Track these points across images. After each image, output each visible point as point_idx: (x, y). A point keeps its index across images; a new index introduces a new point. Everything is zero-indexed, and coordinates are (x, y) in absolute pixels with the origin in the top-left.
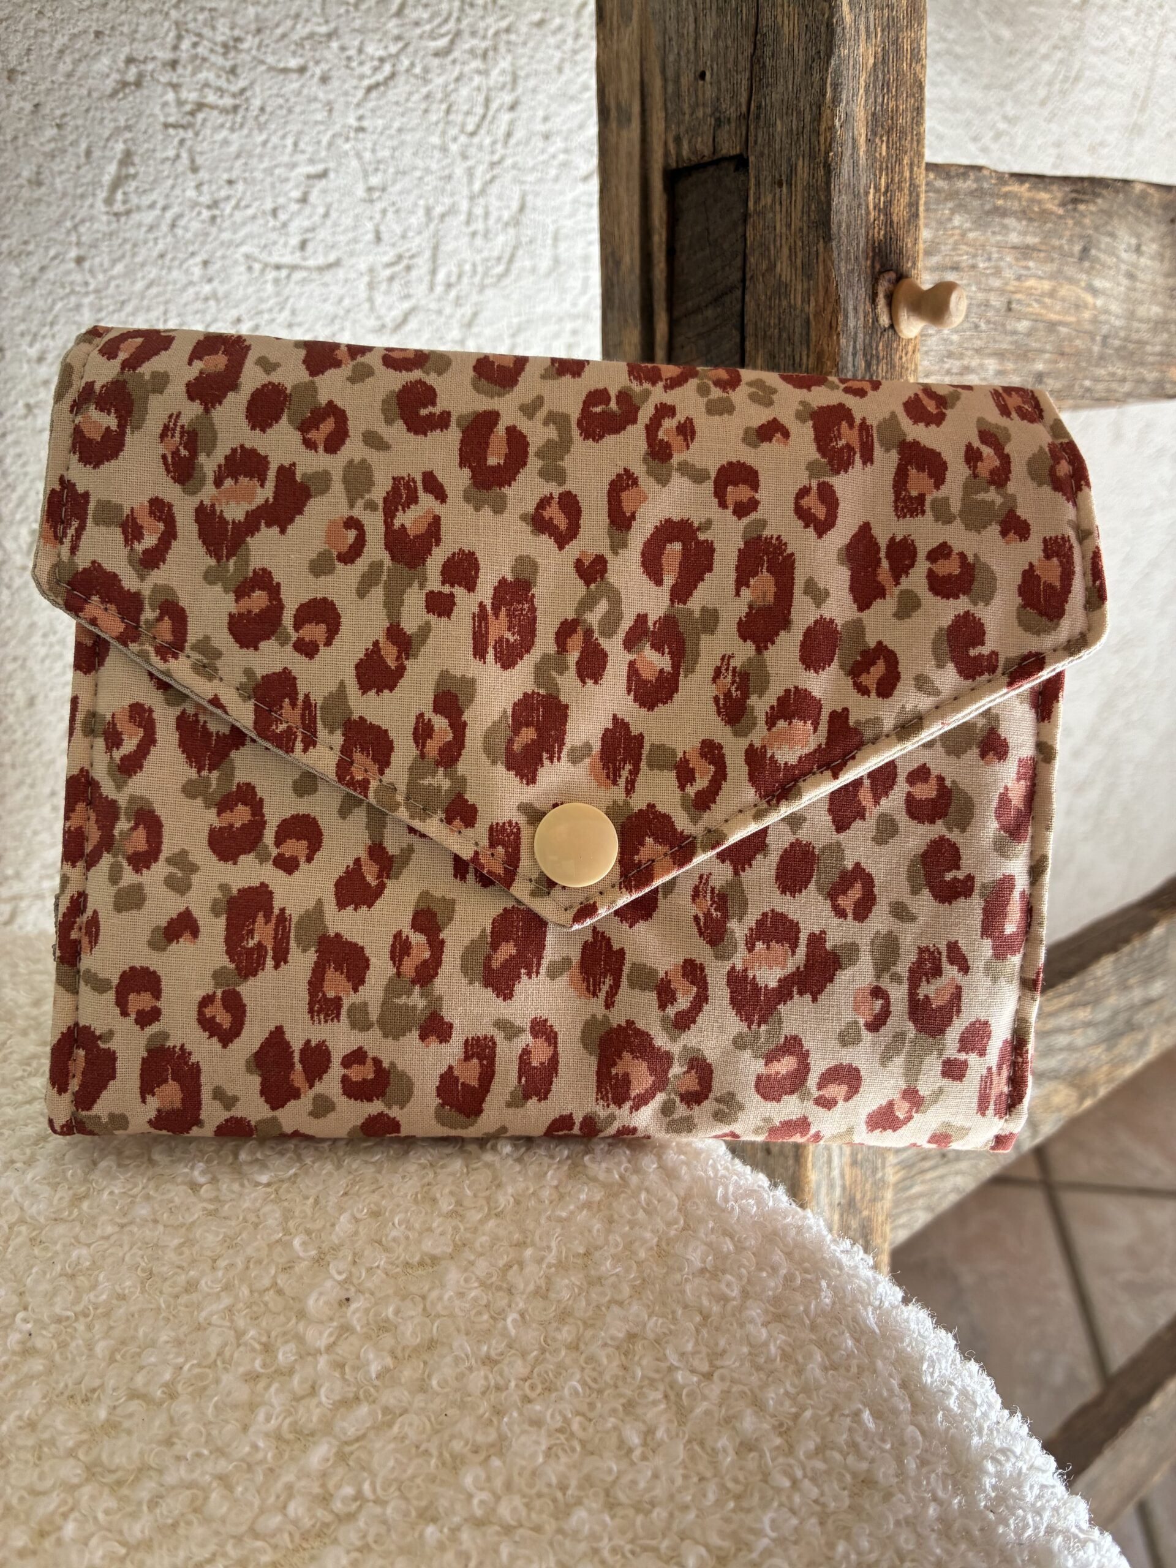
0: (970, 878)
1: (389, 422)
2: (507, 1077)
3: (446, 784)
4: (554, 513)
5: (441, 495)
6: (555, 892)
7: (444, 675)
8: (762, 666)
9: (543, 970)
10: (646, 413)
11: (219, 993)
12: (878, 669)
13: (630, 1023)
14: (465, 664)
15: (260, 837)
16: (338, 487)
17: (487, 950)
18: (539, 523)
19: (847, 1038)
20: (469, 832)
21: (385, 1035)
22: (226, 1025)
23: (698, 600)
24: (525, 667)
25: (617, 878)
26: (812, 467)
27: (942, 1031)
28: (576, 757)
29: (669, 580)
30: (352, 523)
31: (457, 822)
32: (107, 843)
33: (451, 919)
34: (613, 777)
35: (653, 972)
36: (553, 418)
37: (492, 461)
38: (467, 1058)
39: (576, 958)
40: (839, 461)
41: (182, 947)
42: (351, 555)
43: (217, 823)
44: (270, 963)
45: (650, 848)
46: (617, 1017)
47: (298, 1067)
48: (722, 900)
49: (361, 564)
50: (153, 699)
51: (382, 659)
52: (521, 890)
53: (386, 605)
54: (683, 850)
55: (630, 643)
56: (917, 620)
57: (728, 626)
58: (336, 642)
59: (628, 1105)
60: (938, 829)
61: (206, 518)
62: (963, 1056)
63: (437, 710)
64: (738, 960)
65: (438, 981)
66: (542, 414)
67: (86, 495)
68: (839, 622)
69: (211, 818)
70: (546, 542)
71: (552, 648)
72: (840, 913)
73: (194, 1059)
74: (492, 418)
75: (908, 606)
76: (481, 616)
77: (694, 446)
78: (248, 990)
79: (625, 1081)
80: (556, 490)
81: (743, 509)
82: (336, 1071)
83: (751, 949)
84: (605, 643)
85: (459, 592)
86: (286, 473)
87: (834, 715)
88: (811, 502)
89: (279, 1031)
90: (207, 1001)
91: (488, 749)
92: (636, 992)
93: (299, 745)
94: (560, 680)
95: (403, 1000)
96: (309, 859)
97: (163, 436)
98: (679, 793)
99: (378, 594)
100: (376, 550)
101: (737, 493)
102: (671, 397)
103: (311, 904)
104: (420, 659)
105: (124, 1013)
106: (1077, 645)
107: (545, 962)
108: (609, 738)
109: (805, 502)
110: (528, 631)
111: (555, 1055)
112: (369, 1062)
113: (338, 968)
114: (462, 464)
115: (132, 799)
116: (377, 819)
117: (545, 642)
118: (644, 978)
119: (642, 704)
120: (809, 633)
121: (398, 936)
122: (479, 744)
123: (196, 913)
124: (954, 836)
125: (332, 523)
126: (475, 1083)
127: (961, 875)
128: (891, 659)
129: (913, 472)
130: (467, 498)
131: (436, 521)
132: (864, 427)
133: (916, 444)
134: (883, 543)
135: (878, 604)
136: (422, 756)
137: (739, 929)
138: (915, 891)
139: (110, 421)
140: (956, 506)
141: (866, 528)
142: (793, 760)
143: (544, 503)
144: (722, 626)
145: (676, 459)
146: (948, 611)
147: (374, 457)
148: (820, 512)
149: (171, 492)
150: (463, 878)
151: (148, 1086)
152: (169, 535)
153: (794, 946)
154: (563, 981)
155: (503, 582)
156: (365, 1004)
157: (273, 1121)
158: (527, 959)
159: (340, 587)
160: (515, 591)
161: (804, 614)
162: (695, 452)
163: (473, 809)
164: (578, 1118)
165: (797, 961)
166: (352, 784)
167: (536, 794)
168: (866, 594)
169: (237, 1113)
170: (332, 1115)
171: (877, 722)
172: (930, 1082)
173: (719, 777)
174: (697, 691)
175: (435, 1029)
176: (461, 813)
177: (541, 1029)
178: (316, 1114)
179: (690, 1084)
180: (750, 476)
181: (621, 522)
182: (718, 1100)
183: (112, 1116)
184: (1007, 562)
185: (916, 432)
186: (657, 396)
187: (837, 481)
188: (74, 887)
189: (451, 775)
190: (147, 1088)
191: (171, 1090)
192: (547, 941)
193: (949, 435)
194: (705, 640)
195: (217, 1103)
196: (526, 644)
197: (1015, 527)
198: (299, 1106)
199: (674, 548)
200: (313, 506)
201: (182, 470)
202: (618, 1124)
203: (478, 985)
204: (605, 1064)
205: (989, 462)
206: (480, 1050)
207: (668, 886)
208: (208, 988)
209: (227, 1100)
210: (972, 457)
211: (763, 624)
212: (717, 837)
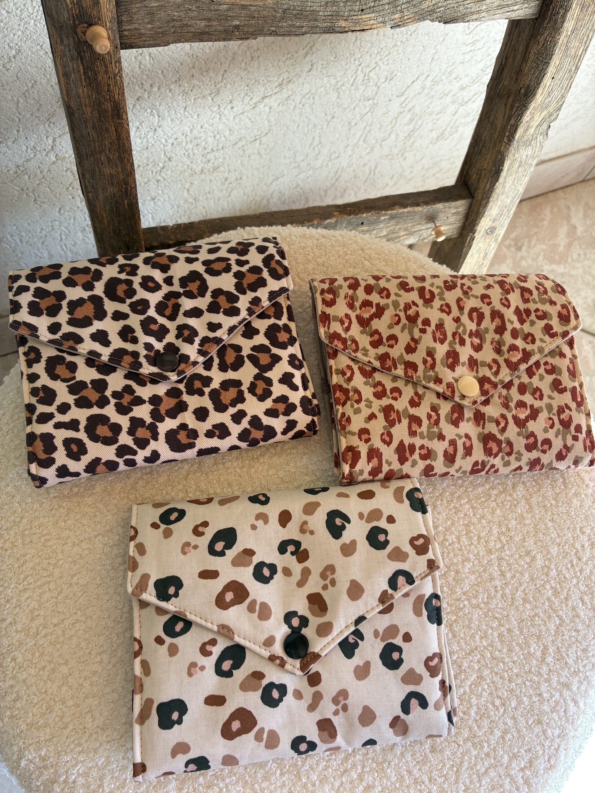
0: (565, 387)
1: (400, 290)
2: (460, 451)
4: (444, 308)
5: (417, 305)
6: (466, 398)
7: (428, 347)
8: (503, 340)
9: (465, 420)
10: (459, 285)
11: (385, 432)
12: (530, 338)
13: (490, 432)
14: (432, 344)
15: (386, 393)
16: (391, 307)
17: (451, 415)
18: (442, 310)
19: (546, 431)
20: (441, 386)
21: (429, 440)
22: (388, 441)
23: (483, 326)
24: (446, 343)
25: (480, 394)
26: (501, 293)
27: (569, 427)
28: (463, 364)
29: (475, 321)
30: (396, 315)
31: (437, 383)
32: (348, 398)
33: (440, 408)
34: (472, 370)
35: (493, 417)
36: (438, 287)
37: (427, 297)
38: (450, 445)
39: (472, 416)
40: (507, 292)
41: (373, 422)
42: (398, 323)
43: (374, 391)
44: (397, 423)
45: (487, 386)
46: (486, 431)
47: (407, 451)
48: (506, 398)
49: (401, 325)
50: (351, 363)
51: (411, 346)
52: (457, 399)
53: (409, 333)
54: (495, 386)
55: (470, 336)
56: (536, 326)
58: (398, 343)
59: (492, 457)
60: (554, 376)
61: (359, 318)
62: (576, 434)
63: (427, 356)
64: (514, 412)
65: (440, 424)
66: (435, 286)
67: (329, 315)
68: (518, 328)
69: (372, 389)
70: (444, 314)
71: (452, 339)
72: (536, 399)
73: (380, 451)
74: (423, 288)
75: (532, 323)
76: (433, 332)
78: (393, 430)
79: (491, 449)
80: (444, 303)
81: (489, 304)
82: (417, 451)
83: (516, 409)
84: (464, 337)
85: (427, 327)
86: (378, 305)
87: (522, 349)
88: (504, 301)
89: (402, 441)
90: (383, 434)
91: (442, 364)
92: (490, 423)
93: (393, 369)
94: (455, 346)
95: (432, 430)
96: (400, 397)
97: (345, 298)
98: (490, 372)
99: (406, 331)
100: (404, 321)
101: (487, 300)
102: (463, 281)
103: (404, 408)
104: (421, 344)
105: (361, 440)
106: (575, 328)
107: (465, 418)
108: (469, 359)
109: (502, 301)
110: (445, 335)
111: (472, 443)
112: (426, 448)
113: (415, 423)
114: (420, 298)
115: (352, 387)
116: (415, 384)
117: (449, 338)
118: (491, 419)
119: (475, 351)
120: (512, 331)
121: (428, 413)
122: (440, 363)
123: (375, 413)
124: (559, 377)
125: (392, 316)
126: (452, 453)
127: (563, 387)
128: (532, 335)
129: (525, 293)
130: (424, 306)
131: (417, 312)
132: (510, 284)
133: (523, 287)
134: (522, 310)
135: (525, 324)
136: (426, 367)
137: (512, 405)
138: (553, 392)
139: (331, 296)
140: (537, 300)
141: (517, 307)
142: (516, 361)
143: (442, 306)
144: (490, 332)
145: (470, 294)
146: (542, 323)
147: (398, 299)
148: (507, 303)
149: (349, 312)
150: (440, 398)
152: (350, 323)
153: (527, 408)
154: (470, 423)
155: (437, 324)
156: (423, 432)
157: (401, 470)
158: (461, 417)
159: (397, 330)
160: (440, 326)
161: (509, 327)
162: (473, 292)
163: (441, 379)
164: (480, 462)
165: (528, 412)
166: (409, 377)
167: (456, 374)
168: (522, 322)
169: (392, 467)
170: (417, 466)
171: (533, 350)
172: (570, 442)
173: (499, 367)
174: (488, 347)
175: (441, 437)
176: (438, 381)
177: (467, 436)
178: (413, 466)
179: (508, 449)
180: (488, 297)
181: (461, 309)
182: (516, 453)
183: (360, 470)
184: (553, 311)
185: (522, 284)
186: (459, 282)
187: (508, 296)
188: (341, 411)
189: (434, 371)
190: (369, 461)
191: (375, 461)
192: (465, 412)
193: (530, 284)
194: (487, 335)
195: (386, 465)
196: (445, 338)
197: (553, 303)
198: (408, 464)
199: (475, 314)
200: (386, 312)
201: (351, 306)
202: (490, 464)
203: (450, 425)
204: (485, 445)
205: (542, 289)
206: (453, 443)
207: (492, 396)
208: (382, 431)
209: (389, 463)
210: (537, 289)
211: (500, 330)
212: (502, 382)
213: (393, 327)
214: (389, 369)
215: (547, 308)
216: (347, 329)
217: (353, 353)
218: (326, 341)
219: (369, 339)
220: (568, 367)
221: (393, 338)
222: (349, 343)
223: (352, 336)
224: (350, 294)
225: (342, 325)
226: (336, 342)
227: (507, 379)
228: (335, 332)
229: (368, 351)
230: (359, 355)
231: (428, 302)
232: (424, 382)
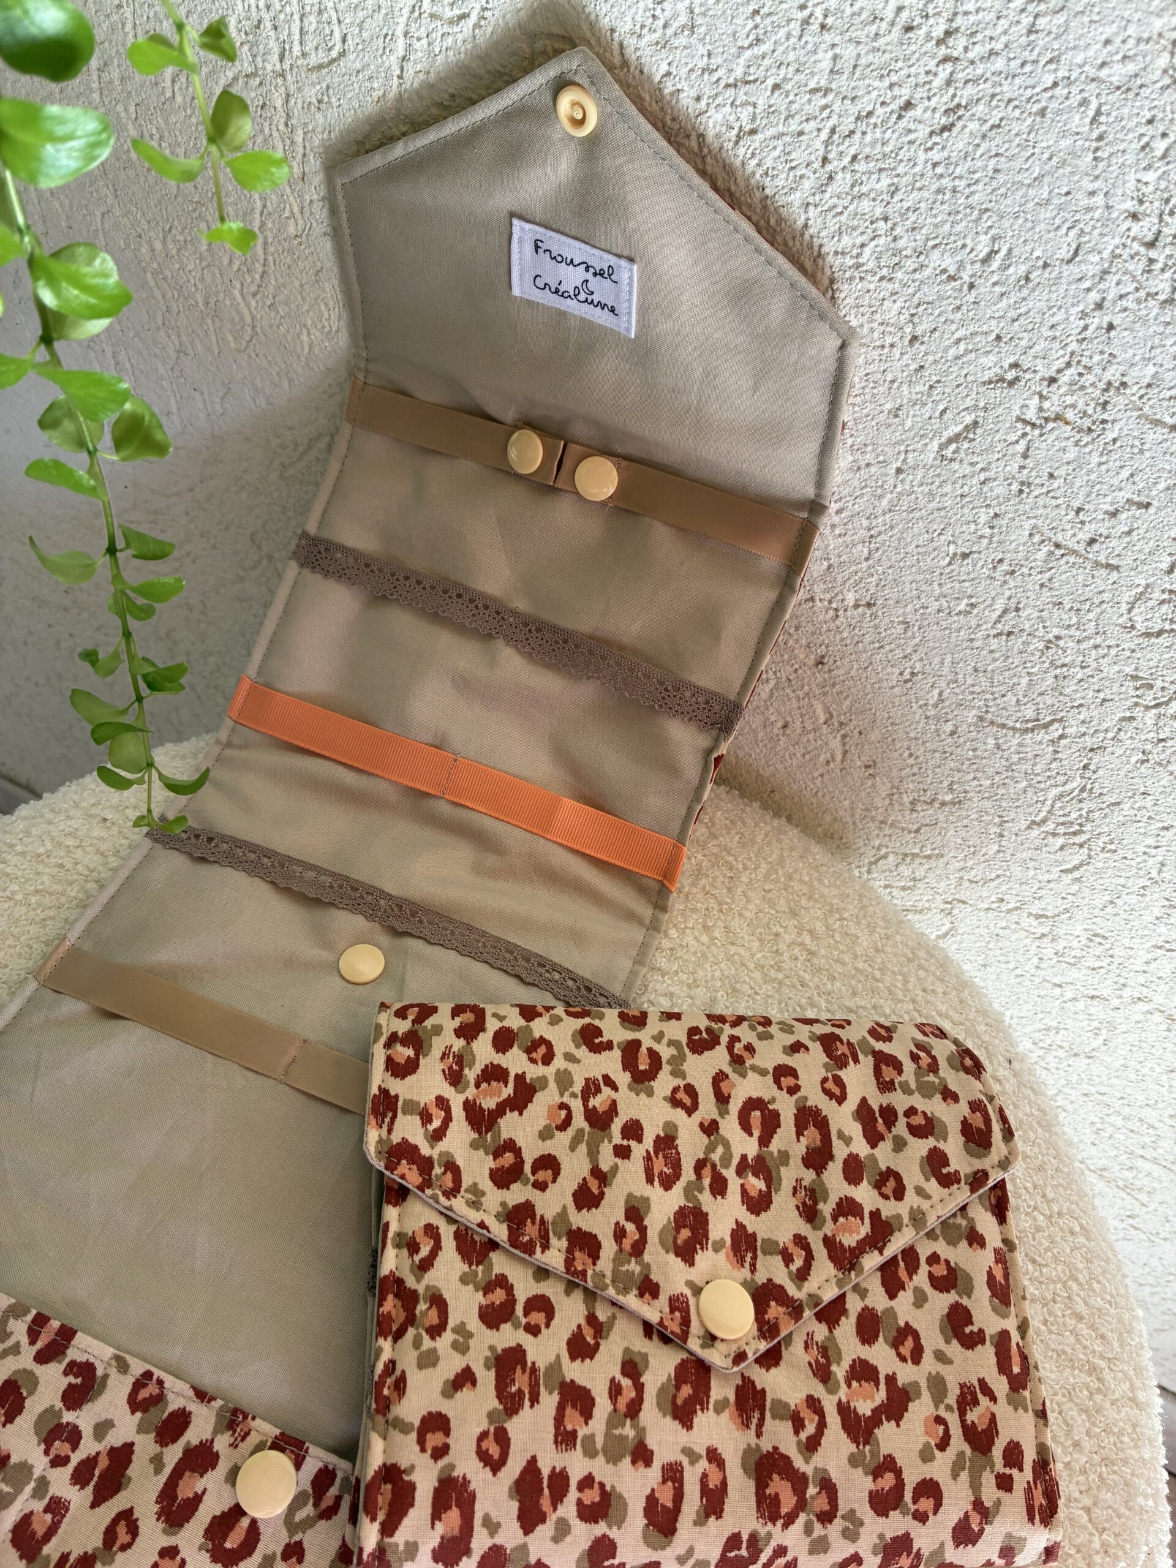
0: (981, 1331)
1: (578, 1047)
2: (692, 1500)
3: (637, 1269)
4: (681, 1095)
5: (615, 1088)
6: (718, 1344)
7: (630, 1196)
8: (822, 1184)
9: (711, 1407)
10: (724, 1039)
11: (492, 1429)
12: (891, 1184)
13: (775, 1448)
14: (641, 1189)
15: (513, 1311)
16: (552, 1085)
17: (673, 1390)
18: (675, 1102)
19: (926, 1455)
20: (655, 1302)
21: (608, 1462)
22: (496, 1456)
23: (775, 1146)
24: (679, 1187)
25: (755, 1333)
26: (825, 1065)
27: (990, 1450)
28: (718, 1247)
29: (756, 1133)
30: (563, 1106)
31: (647, 1296)
32: (411, 1320)
33: (647, 1367)
34: (741, 1262)
35: (786, 1405)
36: (672, 1043)
37: (642, 1067)
38: (664, 1481)
39: (732, 1397)
40: (841, 1063)
41: (465, 1395)
42: (564, 1126)
43: (484, 1302)
44: (527, 1403)
45: (775, 1311)
46: (766, 1446)
47: (546, 1491)
48: (824, 1350)
49: (571, 1131)
50: (438, 1223)
51: (589, 1189)
52: (694, 1344)
53: (589, 1154)
54: (796, 1311)
55: (740, 1171)
56: (908, 1151)
57: (796, 1160)
58: (559, 1180)
59: (780, 1523)
60: (953, 1297)
61: (470, 1107)
62: (1008, 1471)
63: (627, 1218)
64: (843, 1393)
65: (642, 1415)
66: (665, 1041)
67: (397, 1097)
68: (862, 1155)
69: (479, 1298)
70: (680, 1113)
71: (693, 1177)
72: (903, 1359)
73: (472, 1487)
74: (637, 1043)
75: (899, 1145)
76: (648, 1158)
77: (757, 1055)
78: (513, 1426)
79: (776, 1500)
80: (682, 1083)
81: (793, 1090)
82: (573, 1494)
83: (849, 1386)
84: (724, 1172)
85: (633, 1144)
86: (520, 1078)
87: (871, 1213)
88: (830, 1085)
89: (534, 1460)
90: (484, 1435)
91: (663, 1243)
92: (777, 1422)
93: (538, 1249)
94: (700, 1197)
95: (617, 1432)
96: (548, 1326)
97: (442, 1059)
98: (785, 1270)
99: (583, 1148)
100: (579, 1121)
101: (788, 1081)
102: (736, 1031)
103: (553, 1358)
104: (614, 1186)
105: (423, 1450)
106: (1004, 1164)
107: (712, 1400)
108: (734, 1234)
109: (827, 1085)
110: (676, 1165)
111: (725, 1478)
112: (596, 1486)
113: (574, 1406)
114: (625, 1069)
115: (428, 1288)
116: (591, 1296)
117: (688, 1173)
118: (781, 1410)
119: (752, 1212)
120: (846, 1162)
121: (613, 1380)
122: (657, 1239)
123: (474, 1368)
124: (964, 1301)
125: (551, 1107)
126: (670, 1505)
127: (975, 1329)
128: (898, 1177)
129: (884, 1067)
130: (630, 1089)
131: (614, 1102)
132: (849, 1044)
133: (881, 1052)
134: (876, 1108)
135: (881, 1144)
136: (621, 1250)
137: (839, 1371)
138: (948, 1341)
139: (410, 1052)
140: (913, 1085)
141: (864, 1100)
142: (854, 1244)
143: (676, 1090)
144: (792, 1161)
145: (748, 1063)
146: (923, 1146)
147: (571, 1067)
148: (837, 1091)
149: (448, 1092)
150: (650, 1338)
151: (437, 1513)
152: (448, 1119)
153: (877, 1384)
154: (725, 1415)
155: (658, 1136)
156: (593, 1435)
157: (523, 1549)
158: (700, 1398)
159: (558, 1146)
160: (666, 1142)
161: (840, 1151)
162: (757, 1060)
163: (657, 1286)
164: (745, 1537)
165: (881, 1395)
166: (576, 1273)
167: (695, 1274)
168: (873, 1138)
169: (498, 1540)
170: (568, 1539)
171: (898, 1217)
172: (990, 1493)
173: (809, 1258)
174: (784, 1202)
175: (642, 1455)
176: (649, 1289)
177: (714, 1456)
178: (557, 1539)
179: (822, 1504)
180: (792, 1072)
181: (722, 1100)
182: (843, 1517)
183: (407, 1543)
184: (950, 1116)
185: (879, 1046)
186: (727, 1031)
187: (842, 1074)
188: (385, 1356)
189: (640, 1263)
190: (436, 1515)
191: (453, 1515)
192: (714, 1383)
193: (898, 1048)
194: (783, 1170)
195: (485, 1531)
196: (677, 1175)
197: (949, 1096)
198: (545, 1531)
199: (757, 1114)
200: (538, 1097)
201: (455, 1078)
202: (773, 1544)
203: (669, 1418)
204: (761, 1485)
205: (925, 1060)
206: (673, 1474)
207: (789, 1338)
208: (484, 1425)
209: (492, 1527)
210: (915, 1058)
211: (817, 1159)
212: (814, 1299)
213: (552, 1136)
214: (529, 1249)
215: (935, 1106)
216: (438, 1135)
217: (443, 1200)
218: (380, 1165)
219: (490, 1162)
220: (990, 1274)
221: (549, 1163)
222: (437, 1170)
223: (448, 1154)
224: (455, 1049)
225: (424, 1124)
226: (404, 1167)
227: (829, 1294)
228: (405, 1141)
229: (483, 1194)
230: (459, 1204)
231: (642, 1079)
232: (611, 1292)
